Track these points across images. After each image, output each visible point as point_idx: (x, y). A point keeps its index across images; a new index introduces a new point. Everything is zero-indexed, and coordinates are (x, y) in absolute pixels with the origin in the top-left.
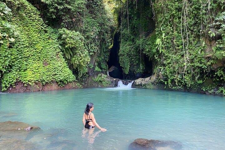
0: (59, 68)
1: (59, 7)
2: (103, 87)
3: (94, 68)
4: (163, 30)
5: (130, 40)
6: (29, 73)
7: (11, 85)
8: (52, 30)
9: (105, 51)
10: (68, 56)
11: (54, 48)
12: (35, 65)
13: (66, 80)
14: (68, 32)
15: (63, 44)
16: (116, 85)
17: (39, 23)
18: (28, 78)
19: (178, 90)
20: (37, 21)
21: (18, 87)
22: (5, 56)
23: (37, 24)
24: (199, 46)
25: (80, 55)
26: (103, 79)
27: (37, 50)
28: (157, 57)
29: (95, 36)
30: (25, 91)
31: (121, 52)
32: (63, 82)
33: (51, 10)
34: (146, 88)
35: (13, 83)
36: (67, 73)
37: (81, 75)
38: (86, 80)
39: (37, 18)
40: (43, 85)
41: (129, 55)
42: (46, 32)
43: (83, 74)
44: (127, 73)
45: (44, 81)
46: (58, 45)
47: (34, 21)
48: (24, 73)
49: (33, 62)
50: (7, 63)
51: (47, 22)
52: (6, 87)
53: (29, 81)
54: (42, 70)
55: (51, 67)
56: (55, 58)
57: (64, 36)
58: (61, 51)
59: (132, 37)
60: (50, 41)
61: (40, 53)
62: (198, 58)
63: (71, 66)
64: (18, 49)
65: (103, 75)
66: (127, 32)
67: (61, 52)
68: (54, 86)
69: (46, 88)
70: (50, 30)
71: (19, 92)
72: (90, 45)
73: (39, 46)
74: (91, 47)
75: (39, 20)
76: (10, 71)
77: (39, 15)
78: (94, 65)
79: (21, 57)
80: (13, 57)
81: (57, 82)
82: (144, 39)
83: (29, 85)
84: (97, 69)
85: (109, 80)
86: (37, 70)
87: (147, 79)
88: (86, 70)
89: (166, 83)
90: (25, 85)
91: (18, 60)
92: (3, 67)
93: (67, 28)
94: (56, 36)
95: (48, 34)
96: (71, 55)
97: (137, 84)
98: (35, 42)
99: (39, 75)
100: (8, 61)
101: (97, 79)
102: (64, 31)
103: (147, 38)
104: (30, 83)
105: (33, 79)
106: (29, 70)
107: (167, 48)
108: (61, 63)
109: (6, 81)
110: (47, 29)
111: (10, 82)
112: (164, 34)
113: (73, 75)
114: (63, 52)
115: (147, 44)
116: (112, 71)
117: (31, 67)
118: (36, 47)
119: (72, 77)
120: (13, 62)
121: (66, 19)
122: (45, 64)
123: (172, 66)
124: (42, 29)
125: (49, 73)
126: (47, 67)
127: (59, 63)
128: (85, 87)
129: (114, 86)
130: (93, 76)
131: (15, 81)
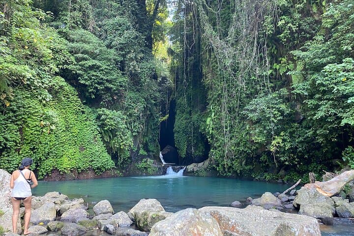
0: (96, 153)
1: (99, 87)
2: (148, 175)
3: (138, 151)
4: (213, 108)
5: (187, 113)
6: (65, 159)
7: (47, 173)
8: (90, 110)
9: (153, 128)
10: (107, 139)
11: (92, 130)
12: (71, 151)
13: (104, 168)
14: (107, 112)
15: (102, 126)
16: (165, 173)
17: (77, 104)
18: (64, 166)
19: (230, 177)
20: (74, 102)
21: (54, 175)
22: (45, 144)
23: (74, 106)
24: (244, 129)
25: (121, 137)
26: (149, 165)
27: (74, 134)
28: (209, 138)
29: (140, 114)
30: (60, 180)
31: (176, 128)
32: (100, 169)
33: (90, 90)
34: (198, 176)
35: (50, 170)
36: (106, 159)
37: (122, 160)
38: (128, 167)
39: (75, 99)
40: (79, 173)
41: (185, 132)
42: (83, 112)
43: (124, 159)
44: (183, 156)
45: (80, 168)
46: (96, 126)
47: (72, 103)
48: (60, 159)
49: (69, 147)
50: (47, 150)
51: (85, 101)
52: (42, 175)
53: (65, 169)
54: (78, 156)
55: (88, 152)
56: (92, 141)
57: (103, 117)
58: (100, 133)
59: (189, 109)
60: (88, 123)
61: (76, 137)
62: (244, 142)
63: (109, 150)
64: (56, 135)
65: (149, 160)
66: (183, 101)
67: (100, 135)
68: (91, 174)
69: (81, 176)
70: (87, 109)
71: (55, 181)
72: (133, 124)
73: (75, 130)
74: (134, 127)
75: (76, 101)
76: (47, 158)
77: (77, 95)
78: (139, 148)
79: (58, 143)
80: (51, 144)
81: (94, 170)
82: (199, 115)
83: (65, 173)
84: (142, 152)
85: (156, 166)
86: (73, 157)
87: (200, 164)
88: (128, 154)
89: (218, 169)
90: (61, 173)
91: (56, 147)
92: (43, 155)
93: (107, 108)
94: (94, 116)
95: (85, 115)
96: (110, 137)
97: (189, 170)
98: (71, 126)
99: (75, 161)
100: (48, 148)
101: (141, 165)
102: (103, 111)
103: (204, 113)
104: (66, 171)
105: (69, 166)
106: (65, 156)
107: (217, 129)
108: (99, 148)
109: (43, 169)
110: (84, 110)
111: (46, 170)
112: (213, 114)
113: (112, 161)
114: (101, 133)
115: (202, 121)
116: (166, 152)
117: (67, 153)
118: (72, 131)
119: (111, 163)
120: (51, 149)
121: (106, 98)
122: (82, 149)
123: (221, 149)
124: (79, 110)
125: (86, 159)
126: (84, 152)
127: (96, 147)
128: (125, 176)
129: (161, 173)
130: (137, 161)
131: (52, 169)
